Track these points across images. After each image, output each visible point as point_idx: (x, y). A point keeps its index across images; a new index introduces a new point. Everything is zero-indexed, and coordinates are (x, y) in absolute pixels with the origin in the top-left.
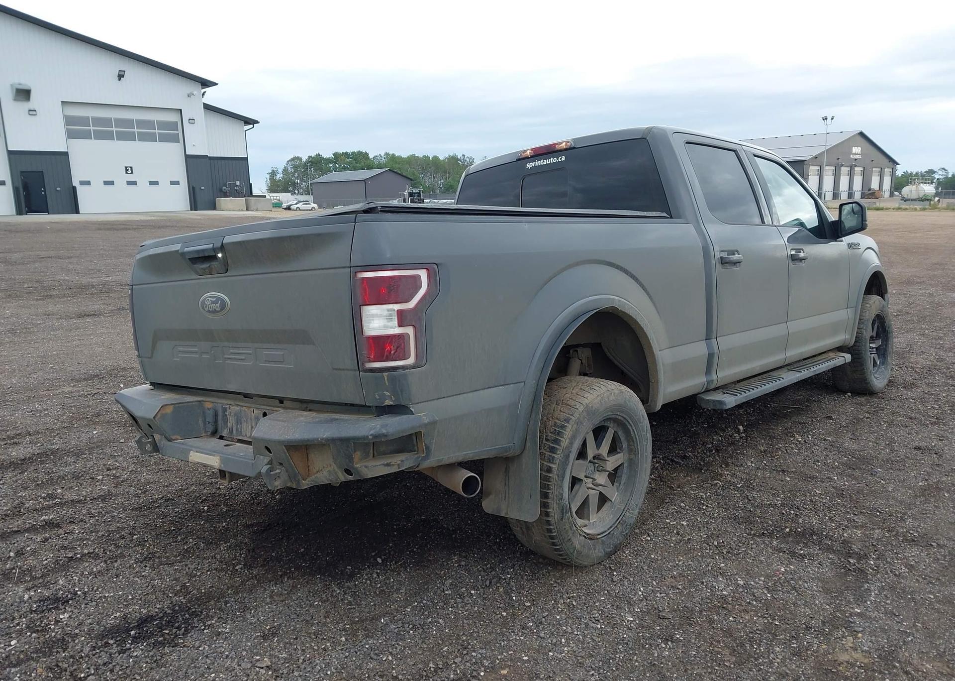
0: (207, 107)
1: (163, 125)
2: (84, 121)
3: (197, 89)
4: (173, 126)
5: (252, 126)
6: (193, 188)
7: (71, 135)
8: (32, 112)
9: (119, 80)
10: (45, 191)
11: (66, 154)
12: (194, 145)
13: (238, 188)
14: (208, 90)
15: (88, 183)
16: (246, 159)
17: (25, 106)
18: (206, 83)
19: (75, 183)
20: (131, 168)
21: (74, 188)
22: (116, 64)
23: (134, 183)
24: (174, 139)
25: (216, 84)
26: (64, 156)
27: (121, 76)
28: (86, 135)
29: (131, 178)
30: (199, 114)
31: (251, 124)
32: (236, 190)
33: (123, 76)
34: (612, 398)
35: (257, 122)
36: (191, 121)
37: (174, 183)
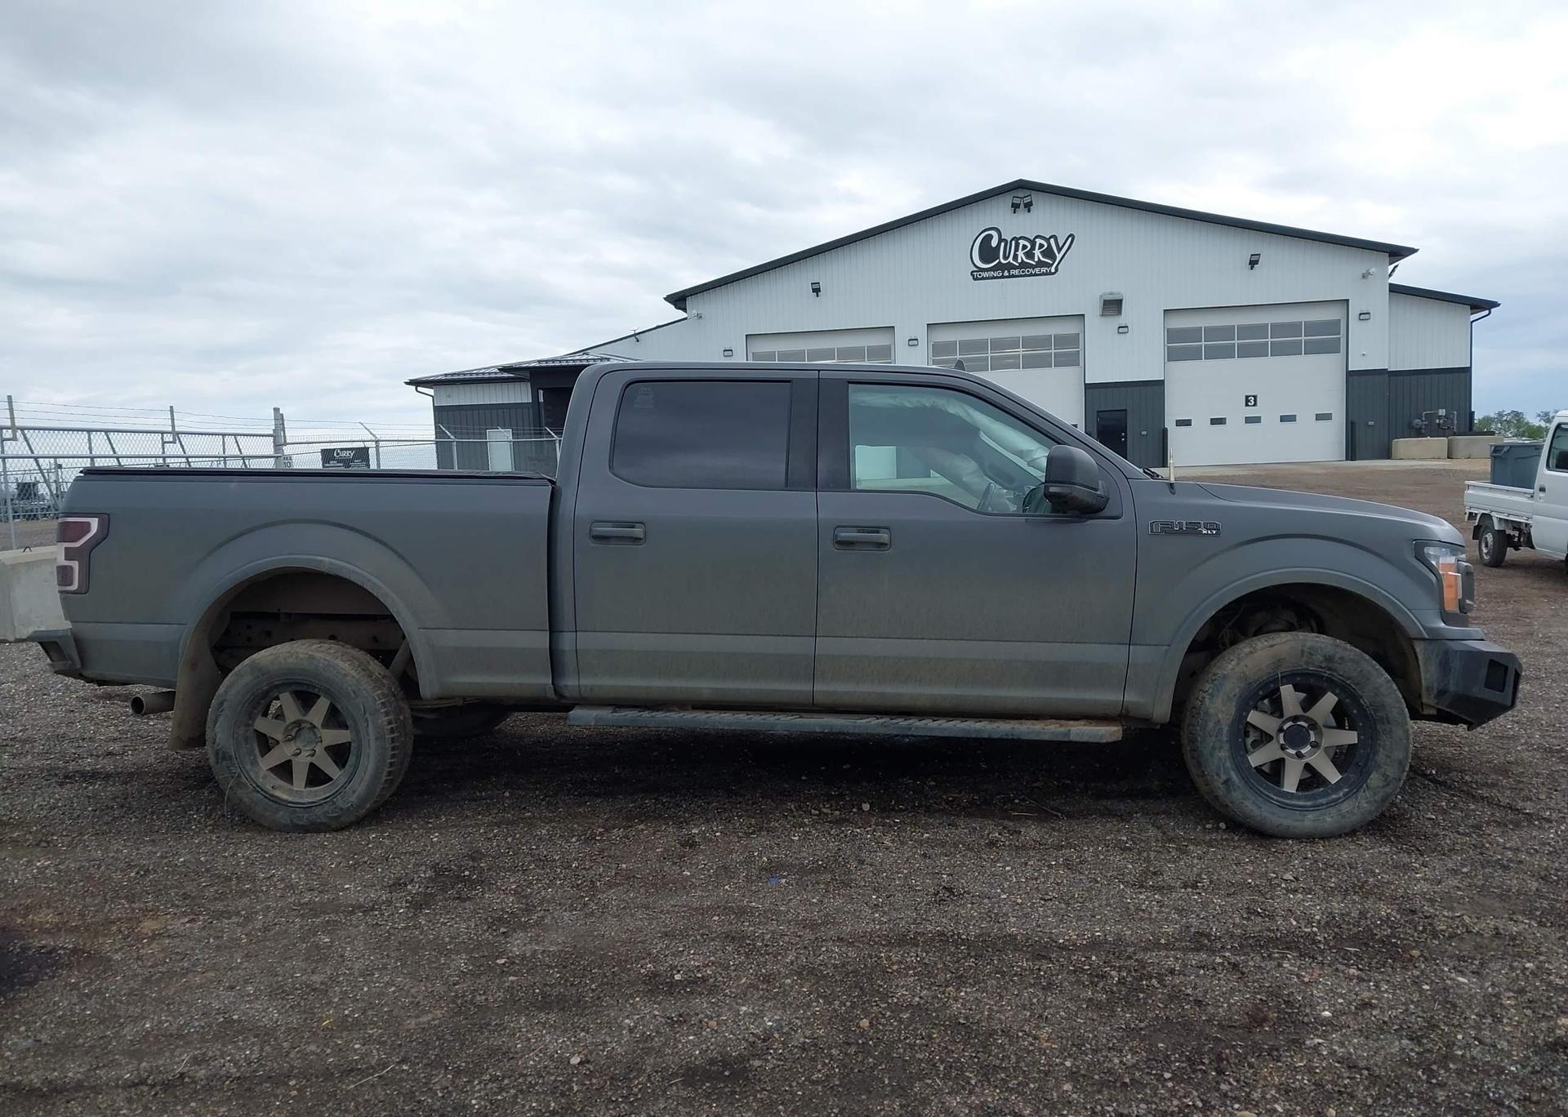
0: (1395, 289)
1: (1313, 328)
2: (1193, 334)
3: (1376, 265)
4: (1333, 327)
5: (1487, 312)
6: (1352, 423)
7: (1173, 355)
8: (1123, 329)
9: (1252, 269)
10: (1125, 437)
11: (1161, 383)
12: (1364, 355)
13: (1441, 421)
14: (1403, 263)
15: (1187, 423)
16: (1467, 371)
17: (1115, 322)
18: (1397, 253)
19: (1170, 424)
20: (1255, 397)
21: (1165, 431)
22: (1240, 247)
23: (1257, 420)
24: (1331, 348)
25: (1413, 251)
26: (1154, 390)
27: (1253, 263)
28: (1194, 355)
29: (1252, 412)
30: (1377, 300)
31: (1485, 309)
32: (1439, 424)
33: (1256, 262)
35: (1495, 305)
36: (1364, 316)
37: (1325, 417)
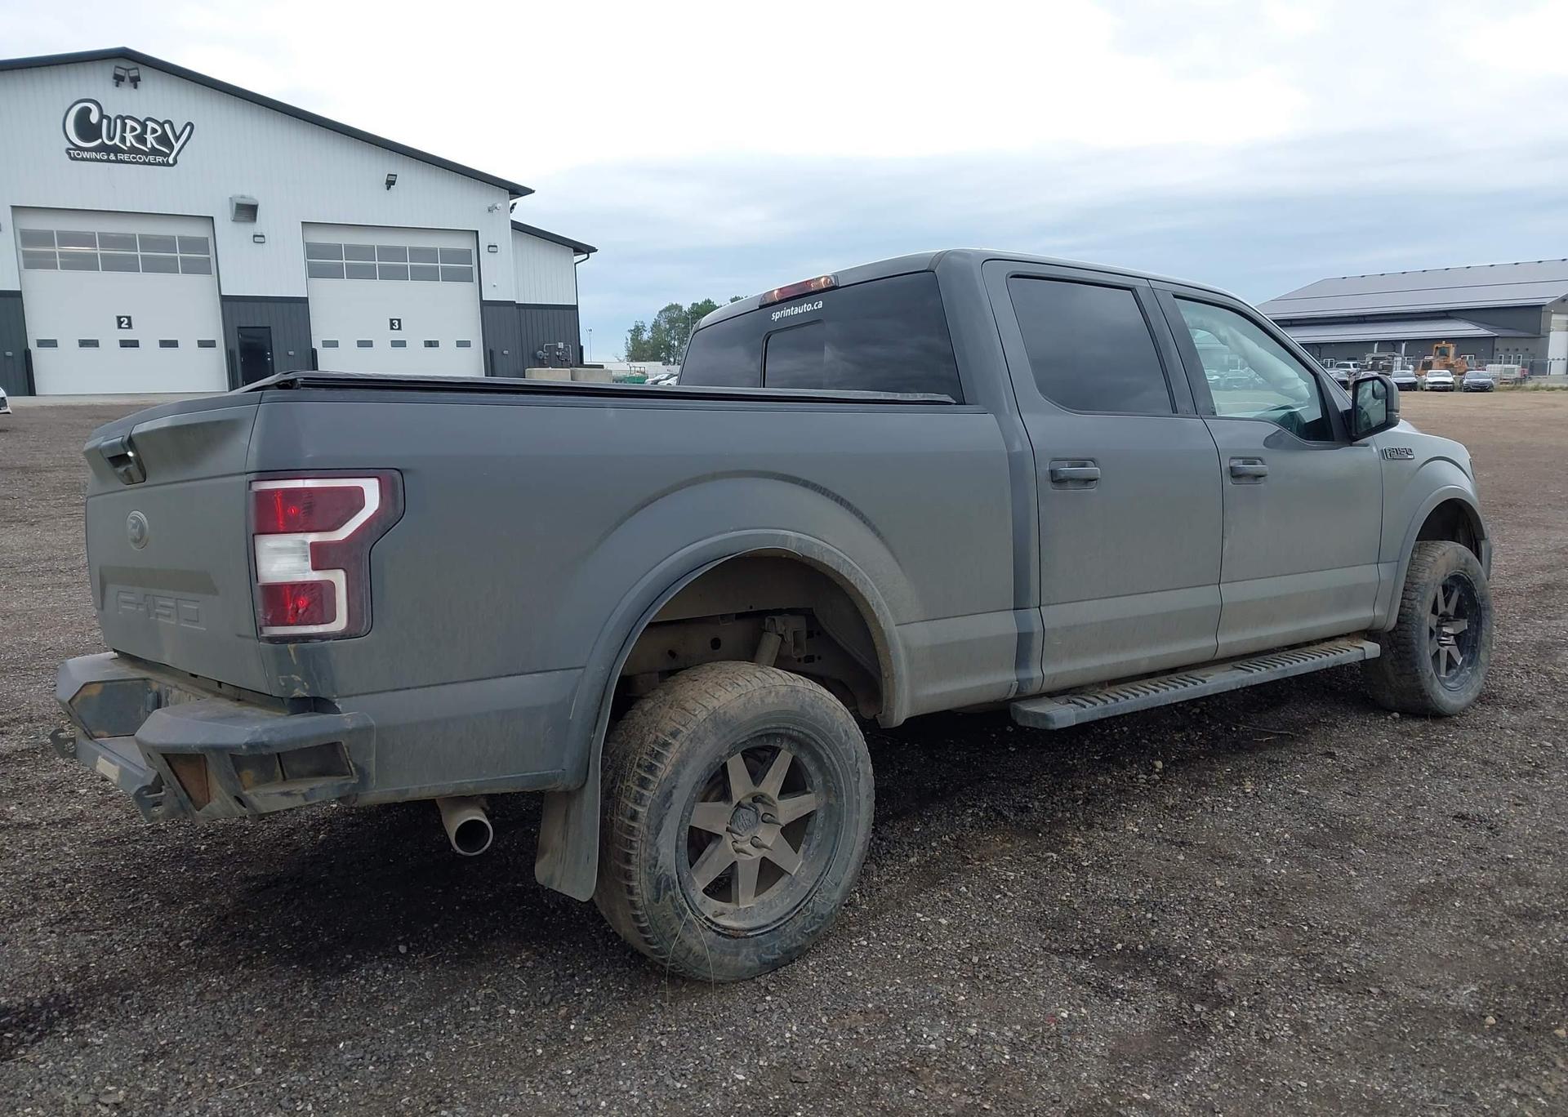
0: (517, 227)
1: (449, 255)
2: (334, 251)
3: (501, 200)
4: (464, 256)
5: (585, 256)
6: (491, 352)
7: (314, 272)
8: (259, 238)
9: (388, 189)
10: (272, 356)
11: (305, 301)
12: (494, 286)
13: (561, 354)
14: (520, 201)
15: (335, 344)
16: (575, 308)
17: (249, 229)
18: (516, 191)
19: (317, 344)
20: (399, 320)
21: (314, 352)
22: (382, 165)
23: (402, 344)
24: (464, 276)
25: (531, 192)
26: (300, 304)
27: (390, 183)
28: (335, 273)
29: (397, 336)
30: (503, 236)
31: (585, 253)
32: (558, 357)
33: (393, 183)
34: (770, 700)
35: (594, 250)
36: (492, 248)
37: (462, 344)
